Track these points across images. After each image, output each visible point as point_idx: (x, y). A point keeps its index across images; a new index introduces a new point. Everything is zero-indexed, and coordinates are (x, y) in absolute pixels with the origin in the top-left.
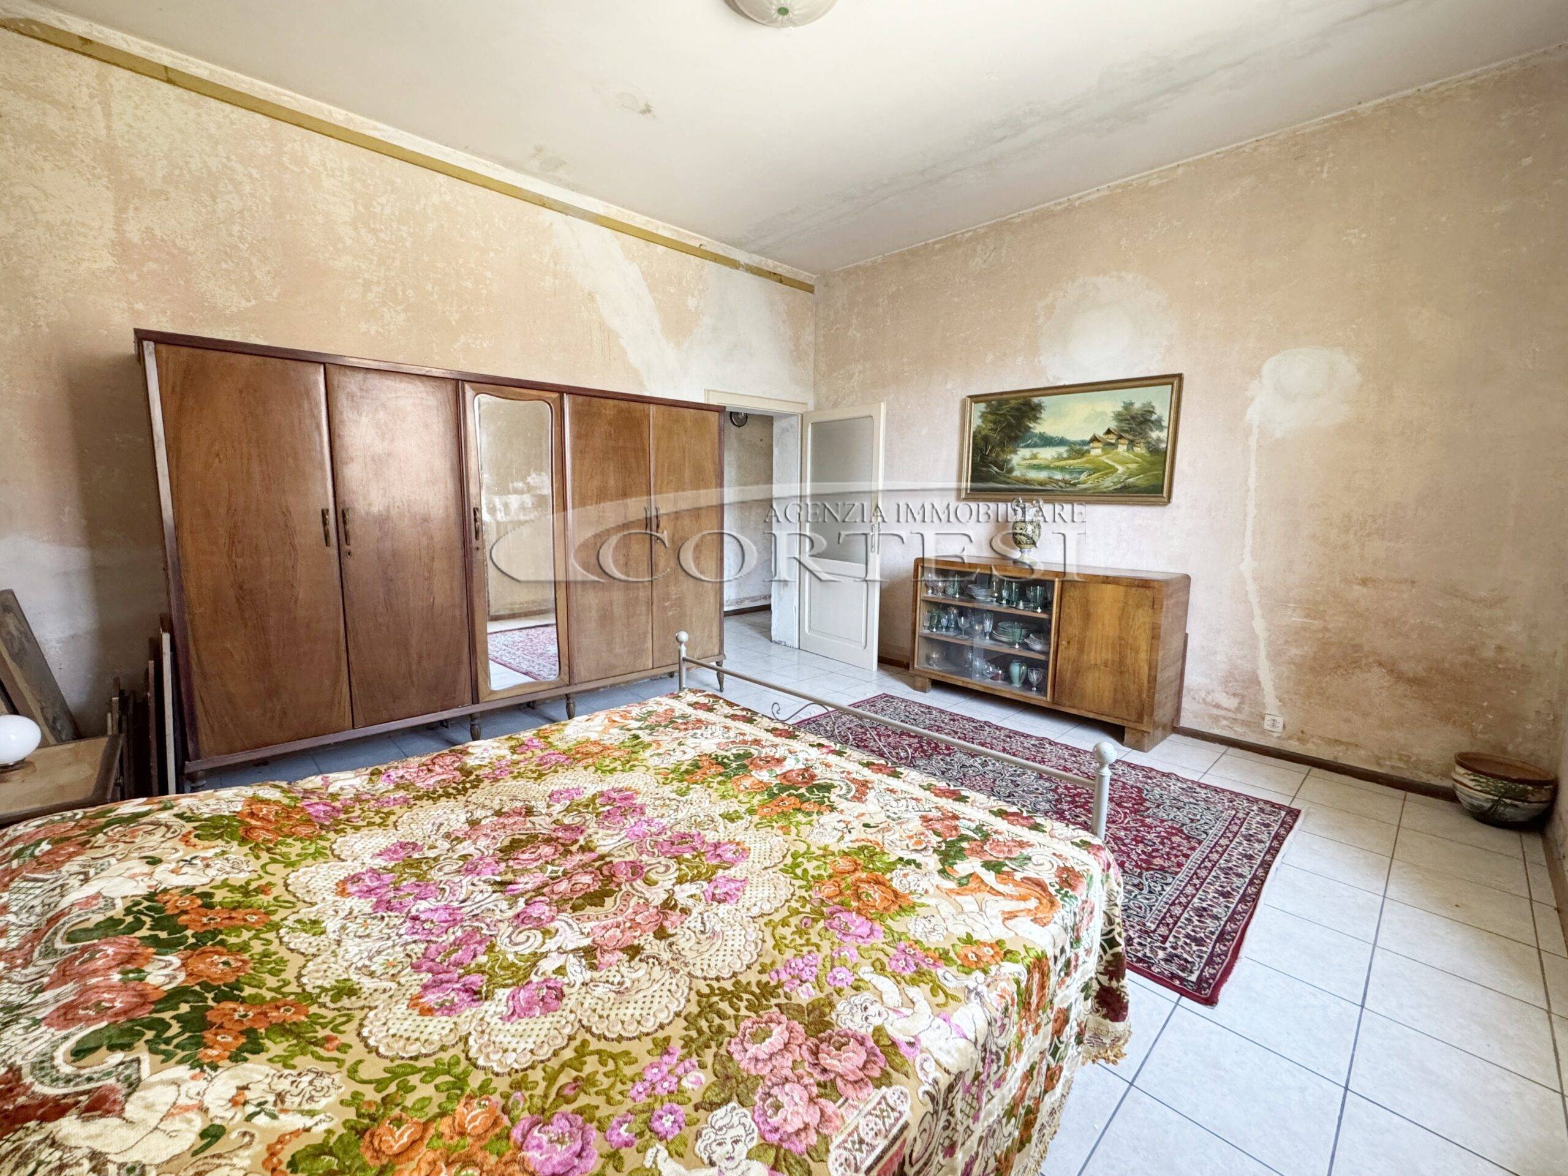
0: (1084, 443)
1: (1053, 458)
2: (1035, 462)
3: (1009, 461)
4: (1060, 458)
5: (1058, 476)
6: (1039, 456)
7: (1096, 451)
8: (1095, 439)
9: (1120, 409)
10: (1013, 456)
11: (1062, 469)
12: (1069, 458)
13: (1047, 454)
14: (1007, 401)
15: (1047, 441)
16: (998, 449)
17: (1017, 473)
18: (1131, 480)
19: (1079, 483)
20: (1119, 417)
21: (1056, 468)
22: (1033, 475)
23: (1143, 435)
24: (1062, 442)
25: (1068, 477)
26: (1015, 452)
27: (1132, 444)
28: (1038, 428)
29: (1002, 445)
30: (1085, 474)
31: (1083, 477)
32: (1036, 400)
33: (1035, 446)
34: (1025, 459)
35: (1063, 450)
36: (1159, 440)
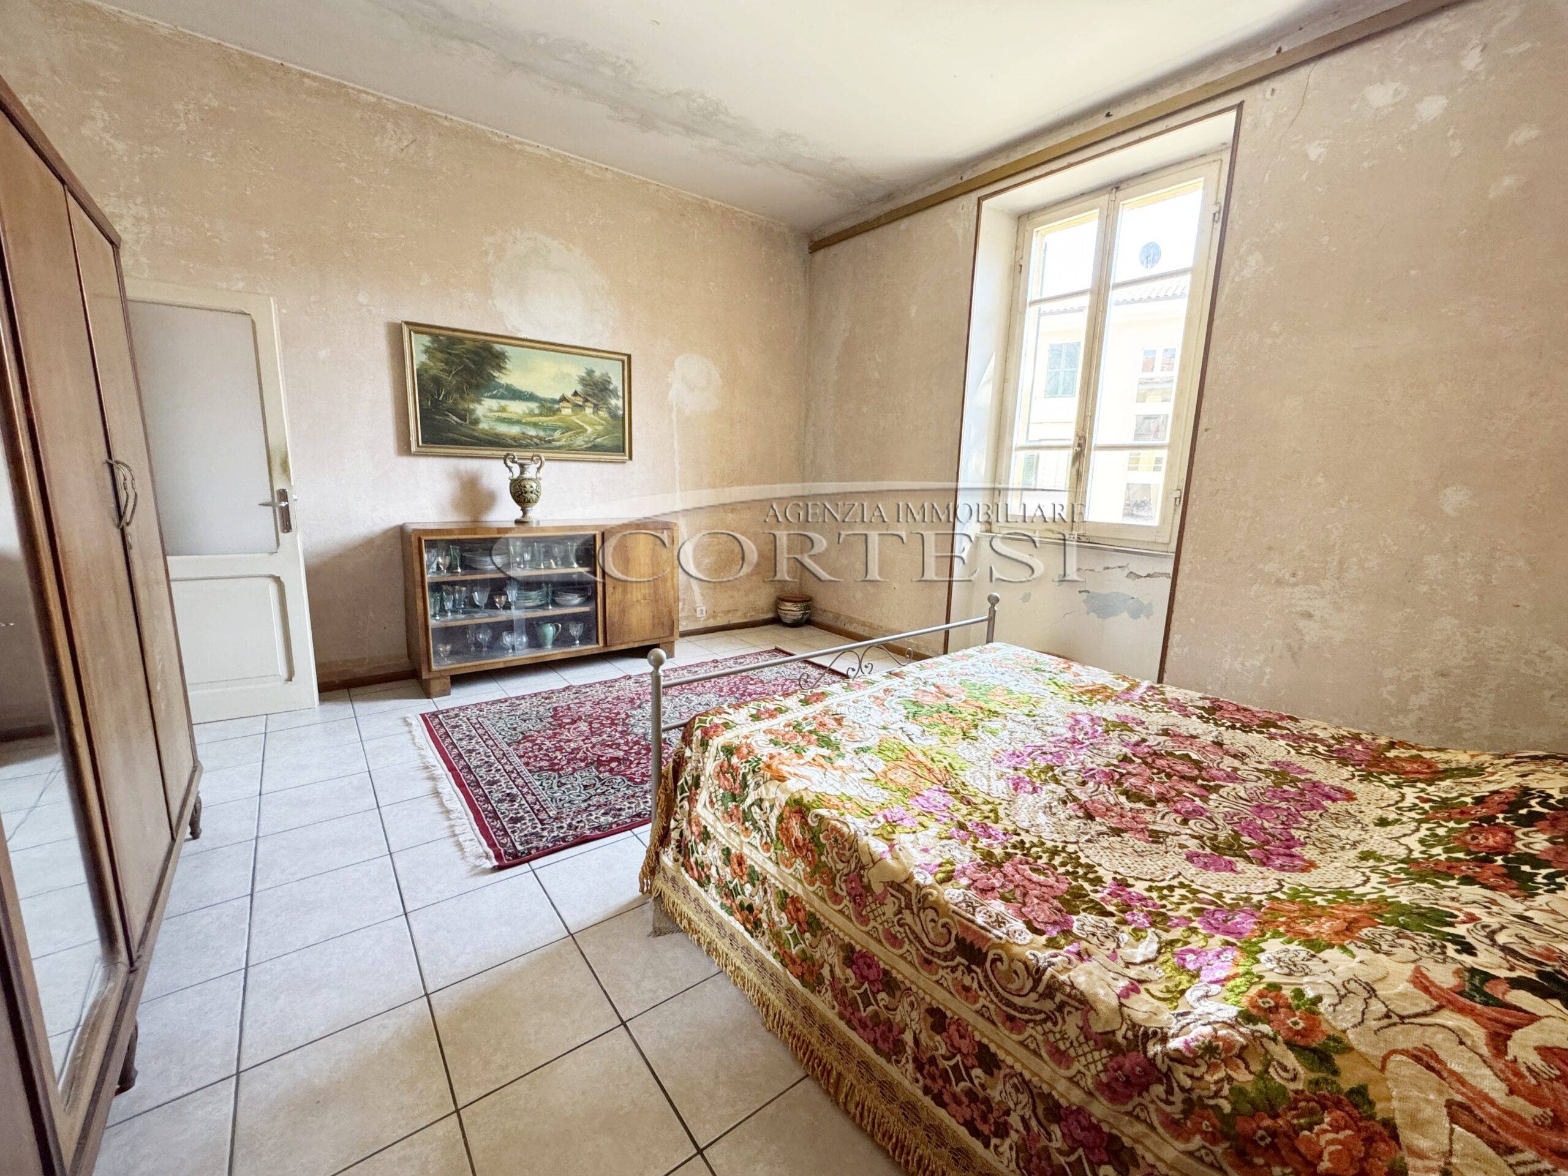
0: (554, 401)
1: (524, 413)
2: (504, 415)
3: (473, 411)
4: (531, 413)
5: (532, 432)
6: (509, 409)
7: (567, 411)
8: (564, 399)
9: (584, 375)
10: (477, 406)
11: (535, 425)
12: (541, 415)
13: (517, 408)
14: (461, 341)
15: (516, 395)
16: (456, 396)
17: (484, 426)
18: (599, 440)
19: (553, 440)
20: (582, 380)
21: (528, 424)
22: (503, 429)
23: (605, 402)
24: (531, 397)
25: (542, 434)
26: (479, 402)
27: (596, 407)
28: (503, 379)
29: (459, 389)
30: (559, 432)
31: (557, 435)
32: (498, 347)
33: (502, 397)
34: (491, 411)
35: (534, 405)
36: (617, 407)
